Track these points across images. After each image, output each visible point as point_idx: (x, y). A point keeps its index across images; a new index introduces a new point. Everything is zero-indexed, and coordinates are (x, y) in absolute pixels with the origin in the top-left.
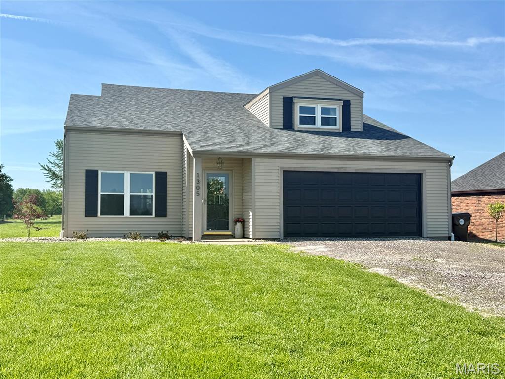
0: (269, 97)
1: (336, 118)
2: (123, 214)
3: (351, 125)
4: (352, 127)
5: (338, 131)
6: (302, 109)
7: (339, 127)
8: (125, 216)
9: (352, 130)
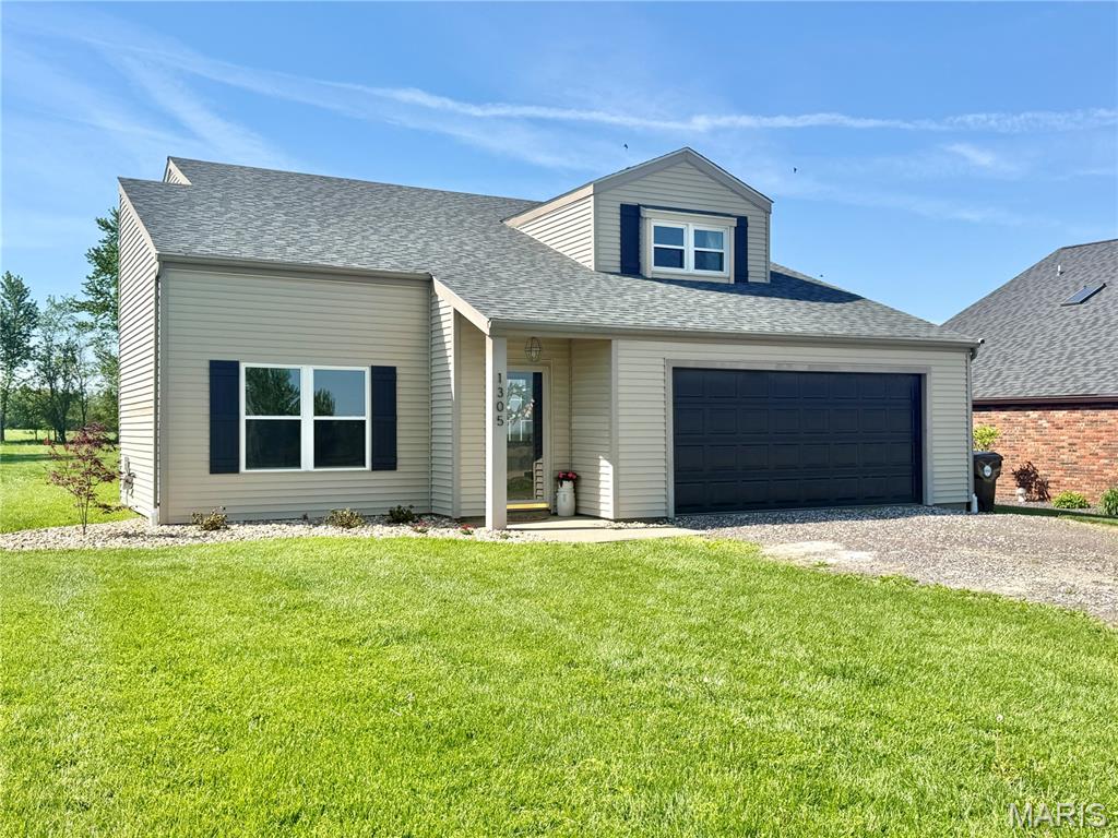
0: (592, 204)
1: (722, 254)
2: (299, 466)
3: (749, 269)
4: (750, 274)
5: (725, 281)
6: (661, 233)
7: (727, 273)
8: (303, 469)
9: (750, 280)
